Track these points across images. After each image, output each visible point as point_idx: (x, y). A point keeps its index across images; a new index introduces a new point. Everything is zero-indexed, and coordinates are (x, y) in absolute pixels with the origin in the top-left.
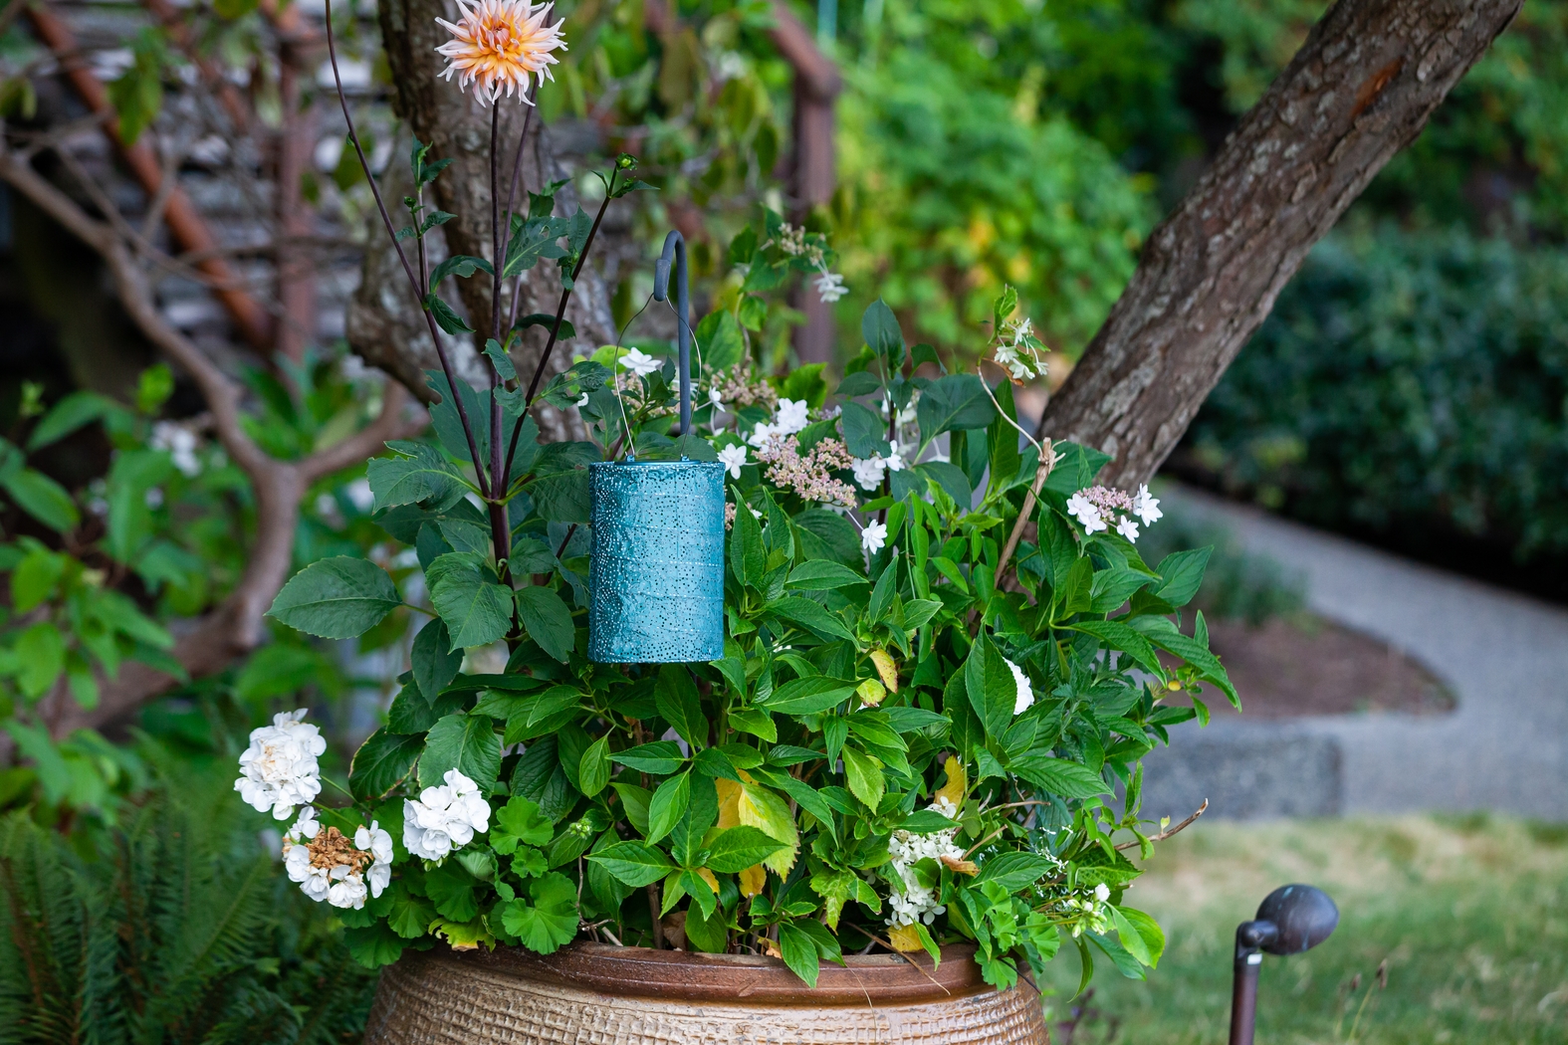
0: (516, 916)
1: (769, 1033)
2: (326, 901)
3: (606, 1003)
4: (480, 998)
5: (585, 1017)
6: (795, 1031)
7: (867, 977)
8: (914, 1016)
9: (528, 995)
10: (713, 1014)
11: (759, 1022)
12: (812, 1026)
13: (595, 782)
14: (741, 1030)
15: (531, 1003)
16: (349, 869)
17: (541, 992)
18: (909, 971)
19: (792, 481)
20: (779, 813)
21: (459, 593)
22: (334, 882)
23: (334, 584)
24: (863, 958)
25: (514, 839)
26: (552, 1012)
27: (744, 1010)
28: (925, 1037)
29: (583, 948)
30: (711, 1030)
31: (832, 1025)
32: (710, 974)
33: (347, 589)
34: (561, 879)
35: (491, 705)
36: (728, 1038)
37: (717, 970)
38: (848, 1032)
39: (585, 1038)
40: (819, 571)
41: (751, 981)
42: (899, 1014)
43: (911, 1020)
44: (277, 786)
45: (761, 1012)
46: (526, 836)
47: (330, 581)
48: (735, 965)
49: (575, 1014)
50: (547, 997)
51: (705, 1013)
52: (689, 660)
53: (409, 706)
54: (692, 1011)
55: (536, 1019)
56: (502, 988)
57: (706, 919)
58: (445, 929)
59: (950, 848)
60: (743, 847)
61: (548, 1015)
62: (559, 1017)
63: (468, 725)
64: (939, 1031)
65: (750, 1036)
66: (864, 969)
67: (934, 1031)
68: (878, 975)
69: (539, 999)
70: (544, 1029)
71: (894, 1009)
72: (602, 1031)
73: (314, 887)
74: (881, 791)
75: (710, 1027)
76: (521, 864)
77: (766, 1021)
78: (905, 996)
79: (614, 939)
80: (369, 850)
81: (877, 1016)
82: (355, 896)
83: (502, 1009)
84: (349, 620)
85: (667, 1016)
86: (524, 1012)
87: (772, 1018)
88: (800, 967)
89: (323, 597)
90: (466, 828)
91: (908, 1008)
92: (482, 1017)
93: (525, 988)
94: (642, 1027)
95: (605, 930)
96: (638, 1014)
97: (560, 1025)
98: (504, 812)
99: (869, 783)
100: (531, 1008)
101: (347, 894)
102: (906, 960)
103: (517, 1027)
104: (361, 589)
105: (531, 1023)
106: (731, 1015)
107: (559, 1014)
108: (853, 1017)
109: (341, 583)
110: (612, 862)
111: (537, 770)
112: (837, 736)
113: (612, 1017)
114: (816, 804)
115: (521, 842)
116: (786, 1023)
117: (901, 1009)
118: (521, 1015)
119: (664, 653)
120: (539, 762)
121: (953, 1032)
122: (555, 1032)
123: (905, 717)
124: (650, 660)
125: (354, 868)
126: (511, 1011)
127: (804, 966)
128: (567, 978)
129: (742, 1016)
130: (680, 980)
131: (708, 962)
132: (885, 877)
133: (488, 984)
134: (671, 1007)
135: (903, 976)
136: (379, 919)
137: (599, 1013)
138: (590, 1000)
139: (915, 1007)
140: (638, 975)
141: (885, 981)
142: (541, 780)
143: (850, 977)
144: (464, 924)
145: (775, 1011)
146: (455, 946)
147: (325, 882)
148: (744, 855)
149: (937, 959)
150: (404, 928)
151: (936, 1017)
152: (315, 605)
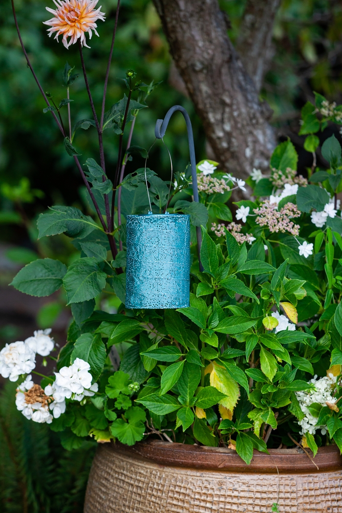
0: (117, 427)
1: (234, 486)
2: (31, 419)
3: (161, 469)
4: (115, 465)
5: (153, 476)
6: (247, 485)
7: (282, 460)
8: (311, 479)
9: (132, 465)
10: (208, 475)
11: (230, 480)
12: (255, 483)
13: (151, 365)
14: (221, 484)
15: (132, 469)
16: (41, 405)
17: (136, 463)
18: (304, 457)
19: (267, 223)
20: (231, 380)
21: (77, 276)
22: (35, 411)
23: (41, 271)
24: (279, 451)
25: (118, 391)
26: (140, 473)
27: (222, 474)
28: (316, 490)
29: (152, 443)
30: (206, 484)
31: (266, 482)
32: (204, 456)
33: (47, 274)
34: (140, 410)
35: (105, 328)
36: (214, 487)
37: (207, 455)
38: (274, 486)
39: (152, 485)
40: (255, 266)
41: (224, 460)
42: (302, 478)
43: (308, 481)
44: (11, 366)
45: (230, 475)
46: (123, 389)
47: (40, 270)
48: (217, 452)
49: (148, 474)
50: (139, 466)
51: (204, 475)
52: (165, 308)
53: (75, 328)
54: (198, 474)
55: (134, 476)
56: (123, 461)
57: (184, 431)
58: (94, 433)
59: (330, 398)
60: (210, 397)
61: (138, 474)
62: (142, 476)
63: (94, 338)
64: (324, 487)
65: (224, 487)
66: (280, 456)
67: (321, 487)
68: (287, 459)
69: (136, 467)
70: (136, 481)
71: (299, 475)
72: (159, 482)
73: (27, 413)
74: (275, 370)
75: (206, 482)
76: (120, 403)
77: (232, 480)
78: (302, 470)
79: (168, 439)
80: (52, 396)
81: (290, 479)
82: (45, 417)
83: (122, 471)
84: (45, 288)
85: (187, 476)
86: (130, 472)
87: (235, 478)
88: (243, 454)
89: (36, 277)
90: (79, 386)
91: (307, 475)
92: (114, 474)
93: (131, 461)
94: (176, 481)
95: (165, 435)
96: (175, 475)
97: (142, 479)
98: (113, 378)
99: (271, 367)
100: (132, 471)
101: (41, 416)
102: (304, 452)
103: (126, 480)
104: (53, 274)
105: (131, 478)
106: (216, 477)
107: (143, 474)
108: (277, 479)
109: (44, 271)
110: (148, 403)
111: (132, 359)
112: (252, 344)
113: (164, 476)
114: (241, 377)
115: (121, 393)
116: (242, 481)
117: (303, 475)
118: (128, 474)
119: (152, 304)
120: (134, 355)
121: (332, 488)
122: (141, 482)
123: (292, 336)
124: (145, 308)
125: (43, 404)
126: (125, 472)
127: (246, 454)
128: (144, 457)
129: (221, 477)
130: (191, 459)
131: (205, 451)
132: (291, 412)
133: (118, 459)
134: (189, 472)
135: (301, 459)
136: (67, 427)
137: (158, 474)
138: (154, 468)
139: (311, 475)
140: (173, 456)
141: (291, 462)
142: (135, 363)
143: (272, 460)
144: (103, 430)
145: (237, 475)
146: (99, 440)
147: (31, 411)
148: (210, 400)
149: (315, 452)
150: (80, 432)
151: (323, 480)
152: (31, 281)
